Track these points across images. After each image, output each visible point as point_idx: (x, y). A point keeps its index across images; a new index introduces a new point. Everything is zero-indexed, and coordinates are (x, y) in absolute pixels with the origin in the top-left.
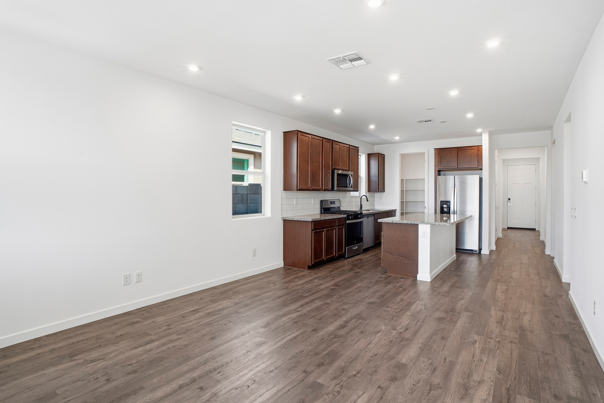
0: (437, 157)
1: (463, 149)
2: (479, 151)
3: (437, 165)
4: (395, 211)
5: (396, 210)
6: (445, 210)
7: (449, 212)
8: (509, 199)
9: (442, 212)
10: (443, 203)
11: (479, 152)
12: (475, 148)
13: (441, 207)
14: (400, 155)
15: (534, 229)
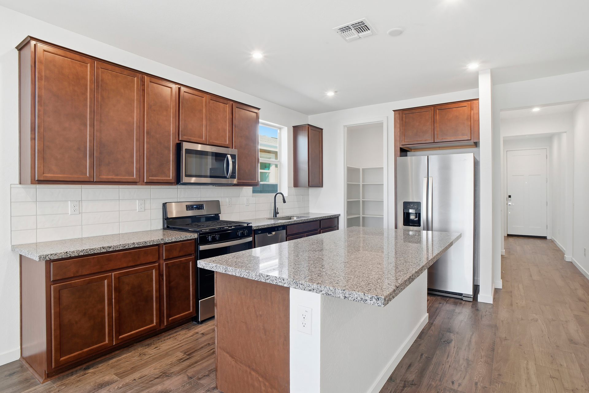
0: (398, 126)
1: (443, 107)
2: (473, 109)
3: (398, 139)
4: (338, 217)
5: (340, 215)
6: (412, 217)
7: (417, 223)
8: (510, 197)
9: (407, 221)
10: (407, 205)
11: (472, 112)
12: (465, 104)
13: (404, 213)
14: (346, 129)
15: (545, 238)
